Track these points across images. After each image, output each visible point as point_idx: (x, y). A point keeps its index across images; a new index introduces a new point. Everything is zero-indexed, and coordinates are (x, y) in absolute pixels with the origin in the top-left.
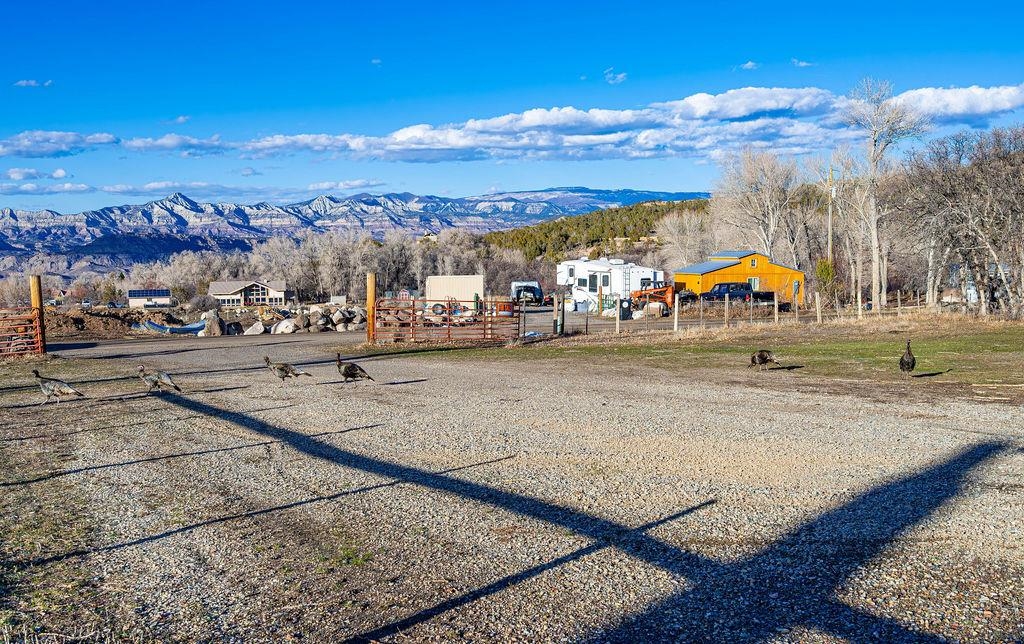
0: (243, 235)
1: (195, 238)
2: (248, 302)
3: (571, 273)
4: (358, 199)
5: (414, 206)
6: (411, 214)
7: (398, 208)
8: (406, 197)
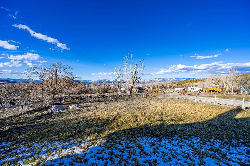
0: (144, 82)
1: (140, 82)
2: (148, 89)
3: (190, 88)
4: (156, 79)
5: (162, 79)
6: (161, 80)
7: (160, 79)
8: (161, 79)
